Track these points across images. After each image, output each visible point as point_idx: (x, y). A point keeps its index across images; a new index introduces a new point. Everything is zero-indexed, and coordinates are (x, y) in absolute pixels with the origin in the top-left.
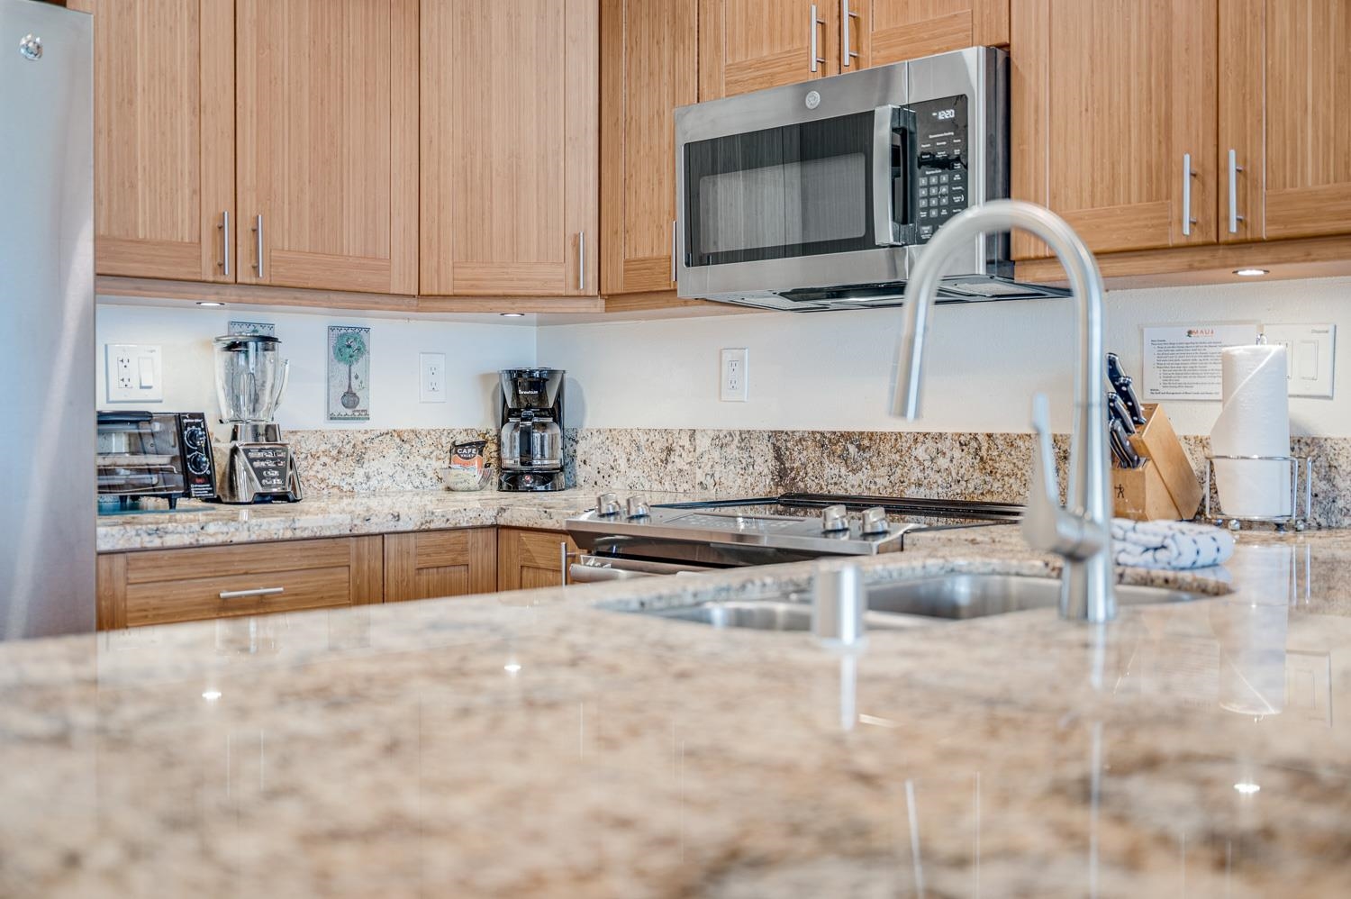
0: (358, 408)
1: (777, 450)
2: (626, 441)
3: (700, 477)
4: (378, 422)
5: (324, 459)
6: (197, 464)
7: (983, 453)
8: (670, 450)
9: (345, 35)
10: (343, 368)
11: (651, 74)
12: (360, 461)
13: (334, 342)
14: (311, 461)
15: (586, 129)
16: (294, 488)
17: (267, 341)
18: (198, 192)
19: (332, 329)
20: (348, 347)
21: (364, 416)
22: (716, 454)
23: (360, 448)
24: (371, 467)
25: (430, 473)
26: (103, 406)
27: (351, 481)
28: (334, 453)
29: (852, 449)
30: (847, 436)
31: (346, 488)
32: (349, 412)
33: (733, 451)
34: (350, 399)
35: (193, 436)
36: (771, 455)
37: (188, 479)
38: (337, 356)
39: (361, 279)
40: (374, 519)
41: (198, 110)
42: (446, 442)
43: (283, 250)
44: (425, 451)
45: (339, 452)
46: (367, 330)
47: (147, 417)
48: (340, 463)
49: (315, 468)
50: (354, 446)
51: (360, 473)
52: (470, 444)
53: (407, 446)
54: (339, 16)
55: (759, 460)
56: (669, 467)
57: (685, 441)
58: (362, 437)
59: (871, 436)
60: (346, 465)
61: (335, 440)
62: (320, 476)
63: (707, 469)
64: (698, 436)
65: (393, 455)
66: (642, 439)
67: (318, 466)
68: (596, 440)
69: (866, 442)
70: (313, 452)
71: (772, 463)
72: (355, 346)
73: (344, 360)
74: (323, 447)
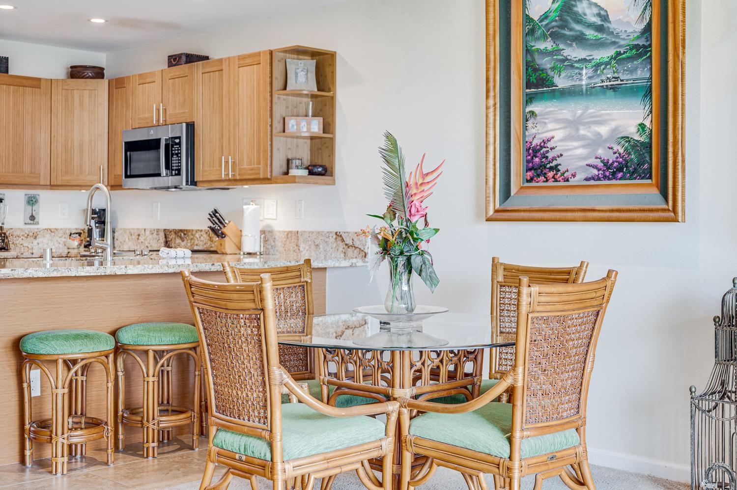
0: (35, 221)
1: (165, 235)
2: (128, 232)
3: (147, 244)
4: (42, 226)
5: (22, 237)
7: (210, 235)
8: (139, 235)
9: (25, 106)
10: (30, 208)
11: (121, 117)
12: (35, 238)
13: (27, 199)
14: (17, 238)
15: (104, 133)
16: (7, 246)
19: (26, 195)
20: (32, 201)
21: (38, 223)
22: (151, 236)
23: (35, 234)
24: (39, 240)
25: (62, 243)
27: (32, 245)
28: (26, 235)
29: (182, 234)
30: (181, 231)
31: (30, 247)
32: (32, 222)
33: (155, 236)
34: (32, 218)
36: (164, 237)
38: (27, 203)
39: (29, 180)
40: (24, 254)
42: (68, 233)
43: (3, 172)
44: (60, 235)
45: (28, 235)
46: (39, 195)
48: (28, 239)
49: (19, 241)
50: (33, 233)
51: (35, 242)
52: (77, 233)
53: (53, 234)
54: (23, 99)
55: (161, 238)
56: (139, 241)
57: (143, 232)
58: (36, 231)
59: (187, 230)
60: (30, 239)
61: (26, 231)
62: (21, 243)
63: (148, 241)
64: (146, 230)
65: (48, 236)
66: (132, 232)
67: (20, 239)
68: (120, 232)
69: (185, 232)
70: (19, 234)
71: (164, 239)
72: (34, 200)
73: (31, 205)
74: (22, 234)
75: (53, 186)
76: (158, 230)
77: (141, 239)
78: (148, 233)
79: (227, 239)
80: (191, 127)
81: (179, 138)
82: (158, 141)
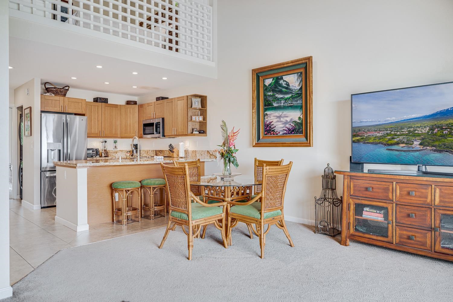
2: (144, 151)
3: (150, 155)
4: (118, 149)
6: (98, 153)
7: (169, 152)
9: (113, 113)
10: (115, 144)
11: (142, 116)
12: (117, 153)
16: (109, 156)
17: (106, 142)
18: (98, 128)
19: (114, 140)
21: (117, 149)
24: (117, 154)
25: (124, 154)
26: (88, 148)
28: (114, 152)
29: (161, 152)
30: (160, 150)
31: (115, 156)
33: (152, 152)
34: (116, 147)
35: (97, 151)
37: (97, 154)
39: (114, 136)
40: (113, 158)
41: (98, 121)
42: (126, 151)
43: (106, 133)
44: (124, 152)
46: (117, 140)
47: (93, 149)
51: (116, 154)
52: (129, 152)
53: (122, 152)
54: (112, 111)
58: (117, 151)
59: (162, 150)
62: (112, 155)
65: (120, 152)
66: (146, 151)
68: (142, 151)
70: (111, 152)
71: (155, 153)
72: (116, 142)
75: (122, 137)
76: (153, 150)
77: (148, 153)
78: (150, 151)
79: (174, 153)
80: (163, 119)
81: (160, 122)
82: (153, 123)
